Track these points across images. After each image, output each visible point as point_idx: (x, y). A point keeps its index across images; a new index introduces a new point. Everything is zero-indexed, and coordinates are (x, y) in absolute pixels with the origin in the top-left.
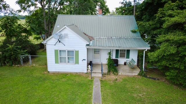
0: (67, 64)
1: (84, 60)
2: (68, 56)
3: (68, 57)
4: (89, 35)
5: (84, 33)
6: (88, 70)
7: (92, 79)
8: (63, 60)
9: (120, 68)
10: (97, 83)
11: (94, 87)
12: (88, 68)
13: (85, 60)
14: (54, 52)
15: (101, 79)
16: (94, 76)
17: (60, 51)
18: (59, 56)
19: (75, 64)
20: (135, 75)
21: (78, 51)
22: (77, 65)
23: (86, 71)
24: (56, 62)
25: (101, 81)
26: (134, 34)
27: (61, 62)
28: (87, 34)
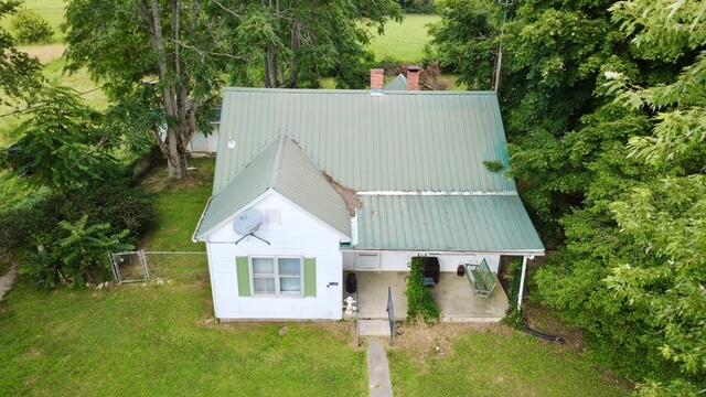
0: (277, 297)
1: (331, 284)
2: (280, 272)
3: (281, 279)
4: (343, 183)
5: (324, 174)
6: (344, 309)
7: (362, 349)
8: (264, 285)
9: (445, 293)
10: (378, 368)
11: (371, 386)
12: (345, 304)
13: (337, 284)
14: (235, 264)
15: (389, 348)
16: (367, 333)
17: (253, 259)
18: (251, 276)
19: (305, 295)
20: (491, 324)
21: (314, 260)
22: (309, 299)
23: (338, 316)
24: (243, 291)
25: (390, 355)
26: (495, 174)
27: (258, 290)
28: (335, 179)
